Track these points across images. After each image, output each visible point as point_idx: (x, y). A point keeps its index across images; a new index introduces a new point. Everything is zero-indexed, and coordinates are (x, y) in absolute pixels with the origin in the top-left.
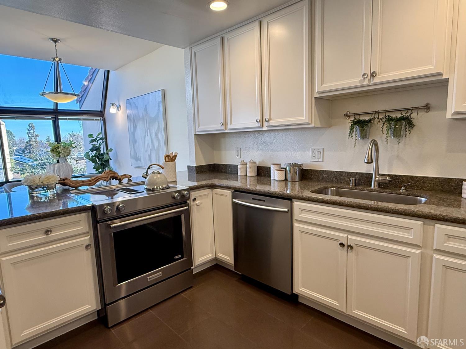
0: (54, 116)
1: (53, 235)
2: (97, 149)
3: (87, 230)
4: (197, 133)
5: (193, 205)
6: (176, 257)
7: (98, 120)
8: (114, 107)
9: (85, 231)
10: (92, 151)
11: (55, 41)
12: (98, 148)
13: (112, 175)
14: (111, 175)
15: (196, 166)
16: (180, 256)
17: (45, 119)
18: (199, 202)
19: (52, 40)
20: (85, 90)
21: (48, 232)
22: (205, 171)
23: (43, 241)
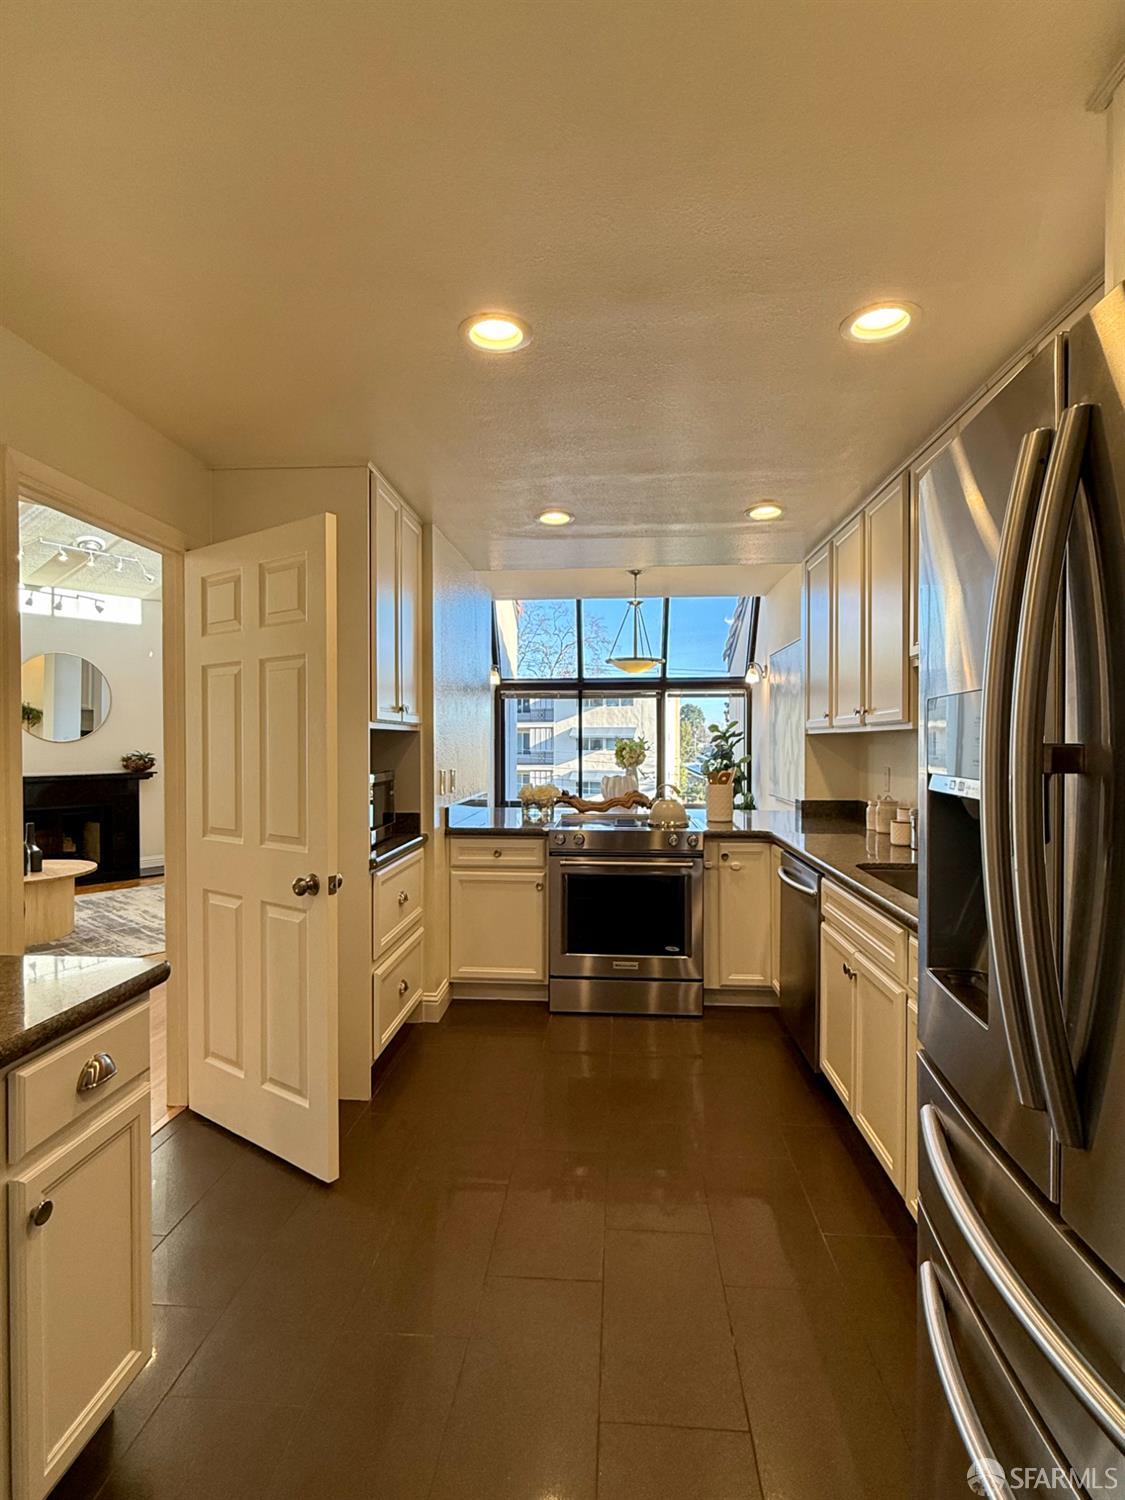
0: (660, 691)
1: (504, 859)
2: (726, 755)
3: (541, 864)
4: (810, 732)
5: (724, 867)
6: (669, 948)
7: (739, 695)
8: (754, 670)
9: (536, 864)
10: (715, 759)
11: (635, 573)
12: (727, 753)
13: (638, 799)
14: (634, 798)
15: (803, 802)
16: (677, 950)
17: (644, 696)
18: (736, 863)
19: (633, 572)
20: (734, 634)
21: (498, 853)
22: (827, 815)
23: (488, 863)
